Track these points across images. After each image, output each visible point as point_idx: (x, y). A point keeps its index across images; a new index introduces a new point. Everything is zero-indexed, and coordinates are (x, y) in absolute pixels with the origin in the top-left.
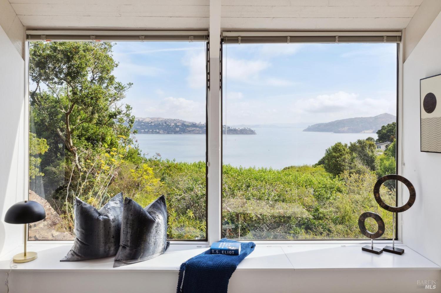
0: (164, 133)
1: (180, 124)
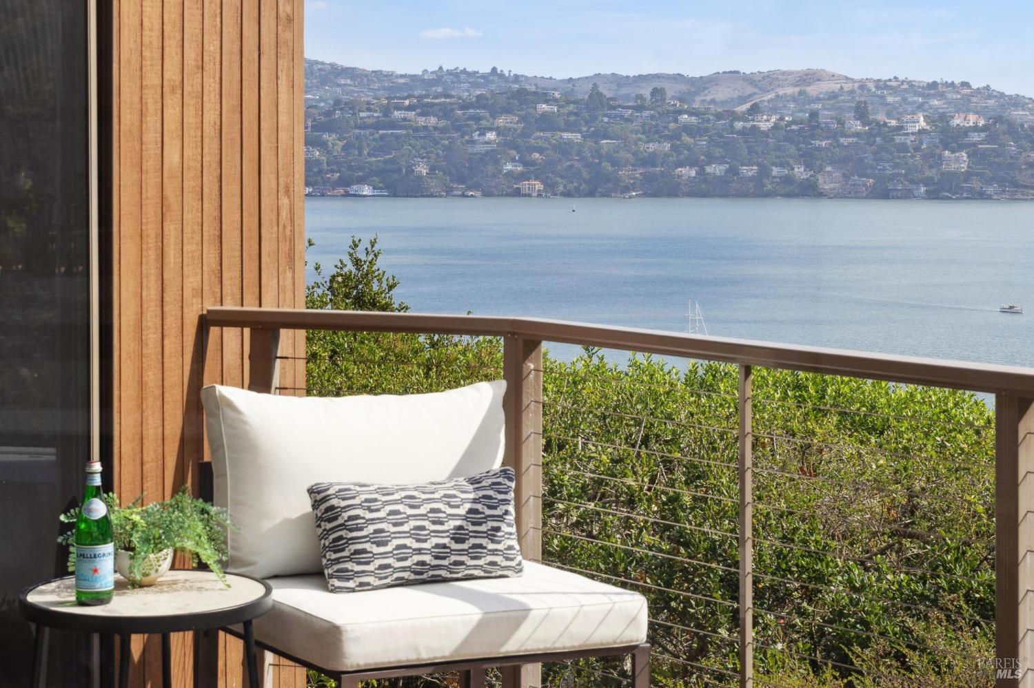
1: (972, 119)
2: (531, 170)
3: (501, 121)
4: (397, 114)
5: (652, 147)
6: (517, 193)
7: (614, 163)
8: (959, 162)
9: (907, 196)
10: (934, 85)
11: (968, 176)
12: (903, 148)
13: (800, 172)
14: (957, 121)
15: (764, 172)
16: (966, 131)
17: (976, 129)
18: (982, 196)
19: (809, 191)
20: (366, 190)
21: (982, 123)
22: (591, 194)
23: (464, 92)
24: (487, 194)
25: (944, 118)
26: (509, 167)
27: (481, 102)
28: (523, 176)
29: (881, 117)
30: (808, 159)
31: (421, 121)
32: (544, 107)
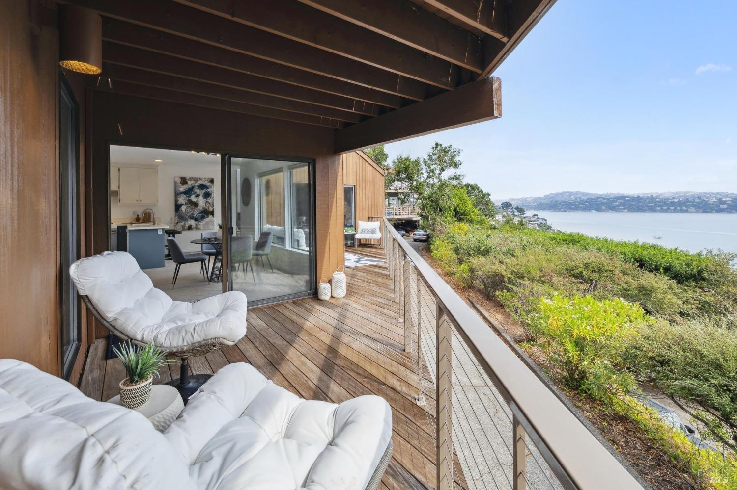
0: (697, 212)
1: (728, 199)
2: (625, 208)
3: (618, 201)
4: (599, 200)
5: (650, 204)
6: (622, 212)
7: (642, 207)
8: (725, 207)
9: (711, 212)
10: (718, 193)
11: (727, 209)
12: (710, 204)
13: (684, 208)
14: (724, 199)
15: (676, 208)
16: (726, 201)
17: (729, 201)
18: (730, 213)
19: (686, 211)
20: (593, 211)
21: (730, 199)
22: (637, 212)
23: (612, 196)
24: (616, 212)
25: (721, 199)
26: (621, 208)
27: (615, 197)
28: (623, 209)
29: (704, 199)
30: (686, 206)
31: (603, 201)
32: (627, 198)
